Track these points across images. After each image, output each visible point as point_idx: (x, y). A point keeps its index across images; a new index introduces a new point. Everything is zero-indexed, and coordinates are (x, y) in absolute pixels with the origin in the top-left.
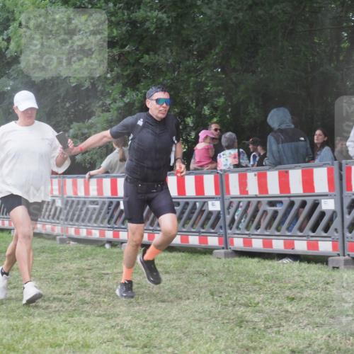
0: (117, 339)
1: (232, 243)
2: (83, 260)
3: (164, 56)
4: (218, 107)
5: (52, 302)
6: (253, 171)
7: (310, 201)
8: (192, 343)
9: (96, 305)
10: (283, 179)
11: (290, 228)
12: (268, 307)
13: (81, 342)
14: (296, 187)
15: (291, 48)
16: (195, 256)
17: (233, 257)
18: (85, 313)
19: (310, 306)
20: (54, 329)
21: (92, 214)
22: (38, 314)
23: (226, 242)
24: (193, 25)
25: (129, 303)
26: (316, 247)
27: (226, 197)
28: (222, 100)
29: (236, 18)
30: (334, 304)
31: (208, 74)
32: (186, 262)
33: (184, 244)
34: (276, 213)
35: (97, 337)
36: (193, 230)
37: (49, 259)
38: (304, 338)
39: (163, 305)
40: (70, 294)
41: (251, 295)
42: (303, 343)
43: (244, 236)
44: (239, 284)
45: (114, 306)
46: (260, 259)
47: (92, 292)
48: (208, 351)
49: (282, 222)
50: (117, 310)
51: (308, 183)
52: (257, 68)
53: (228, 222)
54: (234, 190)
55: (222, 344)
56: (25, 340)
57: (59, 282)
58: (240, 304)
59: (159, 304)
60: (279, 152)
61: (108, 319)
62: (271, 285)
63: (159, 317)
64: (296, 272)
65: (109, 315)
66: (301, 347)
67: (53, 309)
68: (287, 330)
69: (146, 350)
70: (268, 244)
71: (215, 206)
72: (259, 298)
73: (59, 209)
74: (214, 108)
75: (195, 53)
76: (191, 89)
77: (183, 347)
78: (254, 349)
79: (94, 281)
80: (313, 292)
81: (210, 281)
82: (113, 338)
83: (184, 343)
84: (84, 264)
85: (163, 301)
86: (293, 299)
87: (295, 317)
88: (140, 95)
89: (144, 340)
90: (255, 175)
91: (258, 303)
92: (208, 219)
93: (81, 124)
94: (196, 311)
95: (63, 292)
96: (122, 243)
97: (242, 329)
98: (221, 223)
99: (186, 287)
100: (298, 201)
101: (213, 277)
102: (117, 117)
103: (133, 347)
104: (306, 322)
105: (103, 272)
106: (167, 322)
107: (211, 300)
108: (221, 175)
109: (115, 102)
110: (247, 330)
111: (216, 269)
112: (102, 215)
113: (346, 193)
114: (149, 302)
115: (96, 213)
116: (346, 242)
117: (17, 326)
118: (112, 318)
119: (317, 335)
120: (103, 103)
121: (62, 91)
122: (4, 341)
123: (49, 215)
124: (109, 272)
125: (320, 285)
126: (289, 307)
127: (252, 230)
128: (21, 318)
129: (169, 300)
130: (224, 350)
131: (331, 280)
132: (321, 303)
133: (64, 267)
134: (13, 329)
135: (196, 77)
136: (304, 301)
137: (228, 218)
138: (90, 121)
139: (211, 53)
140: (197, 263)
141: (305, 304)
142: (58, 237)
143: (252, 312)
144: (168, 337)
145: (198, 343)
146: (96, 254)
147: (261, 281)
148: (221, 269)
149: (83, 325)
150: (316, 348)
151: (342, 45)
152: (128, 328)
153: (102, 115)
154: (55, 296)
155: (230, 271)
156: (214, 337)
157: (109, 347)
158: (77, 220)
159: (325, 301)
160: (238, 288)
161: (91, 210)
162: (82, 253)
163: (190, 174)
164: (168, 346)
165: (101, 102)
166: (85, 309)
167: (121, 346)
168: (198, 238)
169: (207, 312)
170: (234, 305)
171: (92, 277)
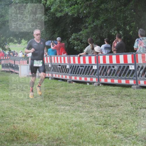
0: (93, 121)
1: (140, 83)
2: (78, 89)
3: (110, 5)
4: (133, 26)
5: (66, 106)
8: (124, 123)
9: (84, 108)
13: (78, 123)
16: (124, 88)
17: (141, 88)
18: (80, 111)
20: (67, 117)
21: (82, 71)
22: (61, 111)
23: (137, 82)
25: (97, 107)
27: (137, 64)
28: (134, 23)
31: (128, 13)
32: (121, 91)
33: (120, 83)
35: (85, 120)
36: (123, 77)
37: (65, 89)
39: (112, 108)
40: (73, 103)
43: (145, 80)
45: (91, 108)
47: (82, 102)
48: (130, 127)
50: (93, 110)
53: (137, 74)
54: (140, 61)
55: (136, 124)
56: (56, 121)
57: (69, 98)
58: (143, 108)
59: (110, 107)
61: (89, 113)
63: (110, 113)
67: (67, 109)
69: (105, 126)
71: (132, 68)
73: (68, 69)
74: (131, 27)
75: (123, 4)
76: (121, 19)
77: (120, 125)
79: (83, 98)
81: (130, 98)
82: (91, 121)
83: (120, 123)
84: (79, 91)
85: (111, 106)
88: (100, 22)
89: (103, 122)
92: (129, 73)
93: (76, 34)
94: (125, 111)
95: (71, 102)
96: (94, 83)
97: (144, 118)
98: (135, 74)
99: (120, 101)
101: (132, 97)
102: (91, 31)
103: (100, 124)
105: (86, 94)
106: (113, 115)
107: (131, 106)
108: (135, 55)
109: (90, 25)
111: (133, 93)
112: (85, 71)
114: (106, 107)
115: (83, 70)
117: (52, 116)
118: (90, 113)
120: (85, 25)
121: (68, 21)
122: (48, 121)
123: (64, 71)
124: (89, 94)
128: (54, 113)
130: (137, 126)
133: (71, 93)
134: (51, 117)
135: (123, 14)
137: (138, 72)
138: (80, 33)
139: (130, 4)
140: (125, 91)
142: (68, 81)
144: (114, 121)
145: (126, 123)
146: (83, 87)
148: (135, 94)
149: (79, 116)
152: (97, 117)
153: (85, 30)
154: (68, 104)
155: (139, 94)
156: (133, 121)
157: (90, 125)
158: (76, 74)
160: (142, 101)
161: (81, 69)
162: (78, 87)
163: (121, 54)
164: (114, 124)
165: (84, 25)
166: (80, 109)
167: (95, 124)
168: (125, 81)
169: (130, 111)
170: (141, 108)
171: (82, 97)
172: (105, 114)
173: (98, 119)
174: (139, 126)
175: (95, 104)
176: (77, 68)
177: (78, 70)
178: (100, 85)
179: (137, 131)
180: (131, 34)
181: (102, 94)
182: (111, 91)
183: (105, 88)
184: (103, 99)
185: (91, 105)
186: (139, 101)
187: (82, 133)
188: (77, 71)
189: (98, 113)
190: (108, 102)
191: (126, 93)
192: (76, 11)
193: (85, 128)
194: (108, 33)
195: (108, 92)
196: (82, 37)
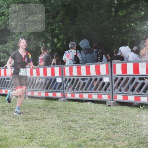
0: (19, 135)
1: (67, 96)
2: (4, 103)
6: (75, 66)
7: (99, 78)
8: (50, 136)
9: (10, 121)
10: (87, 69)
11: (91, 89)
12: (81, 122)
13: (4, 137)
14: (93, 72)
15: (91, 15)
16: (51, 101)
17: (68, 101)
18: (5, 125)
19: (99, 121)
21: (8, 84)
23: (64, 95)
24: (50, 5)
25: (24, 121)
26: (101, 97)
27: (64, 76)
28: (62, 36)
29: (67, 2)
30: (108, 120)
31: (56, 25)
32: (47, 104)
33: (47, 96)
34: (85, 83)
35: (10, 134)
36: (50, 90)
38: (96, 134)
39: (38, 121)
41: (74, 117)
42: (96, 136)
43: (72, 93)
44: (69, 113)
45: (17, 122)
46: (78, 102)
47: (8, 116)
48: (57, 140)
49: (87, 87)
50: (19, 123)
51: (98, 70)
52: (77, 23)
53: (65, 87)
54: (67, 74)
55: (62, 137)
58: (70, 121)
59: (36, 121)
60: (86, 58)
61: (15, 127)
62: (82, 113)
63: (36, 126)
64: (93, 108)
65: (15, 126)
66: (95, 138)
68: (89, 131)
69: (31, 140)
70: (81, 96)
71: (59, 80)
72: (78, 118)
74: (59, 39)
75: (51, 16)
76: (49, 31)
78: (76, 139)
79: (9, 112)
80: (100, 116)
81: (57, 111)
82: (17, 135)
83: (46, 137)
84: (4, 105)
85: (38, 120)
86: (92, 118)
87: (93, 126)
88: (27, 34)
89: (30, 136)
90: (76, 67)
91: (77, 120)
93: (2, 46)
94: (52, 124)
97: (71, 131)
98: (62, 87)
99: (47, 114)
100: (94, 78)
101: (58, 109)
103: (26, 138)
104: (97, 128)
105: (12, 108)
106: (39, 128)
107: (58, 119)
108: (62, 67)
109: (17, 37)
110: (73, 131)
111: (60, 106)
112: (12, 84)
113: (113, 75)
114: (32, 120)
116: (114, 95)
119: (101, 133)
125: (103, 113)
126: (90, 122)
127: (75, 90)
129: (41, 119)
130: (63, 139)
131: (107, 111)
132: (103, 120)
135: (51, 26)
136: (96, 119)
137: (65, 85)
138: (6, 45)
139: (58, 17)
140: (52, 104)
141: (97, 120)
143: (75, 124)
144: (40, 134)
145: (53, 137)
147: (78, 111)
148: (62, 106)
149: (4, 130)
150: (101, 138)
151: (112, 14)
152: (23, 131)
153: (11, 42)
155: (65, 107)
156: (59, 134)
157: (15, 139)
159: (105, 119)
161: (7, 82)
162: (3, 100)
163: (48, 67)
164: (40, 138)
165: (11, 37)
166: (5, 123)
167: (20, 138)
168: (52, 93)
169: (56, 124)
170: (67, 121)
171: (8, 110)
172: (32, 128)
173: (24, 133)
174: (66, 139)
175: (22, 118)
176: (3, 81)
177: (4, 83)
178: (27, 98)
179: (64, 144)
180: (59, 47)
181: (28, 107)
182: (37, 104)
183: (32, 101)
184: (30, 112)
185: (17, 118)
186: (66, 113)
187: (7, 147)
188: (2, 84)
189: (24, 127)
190: (34, 115)
191: (53, 106)
192: (3, 22)
193: (10, 143)
194: (36, 45)
195: (35, 105)
196: (9, 49)
